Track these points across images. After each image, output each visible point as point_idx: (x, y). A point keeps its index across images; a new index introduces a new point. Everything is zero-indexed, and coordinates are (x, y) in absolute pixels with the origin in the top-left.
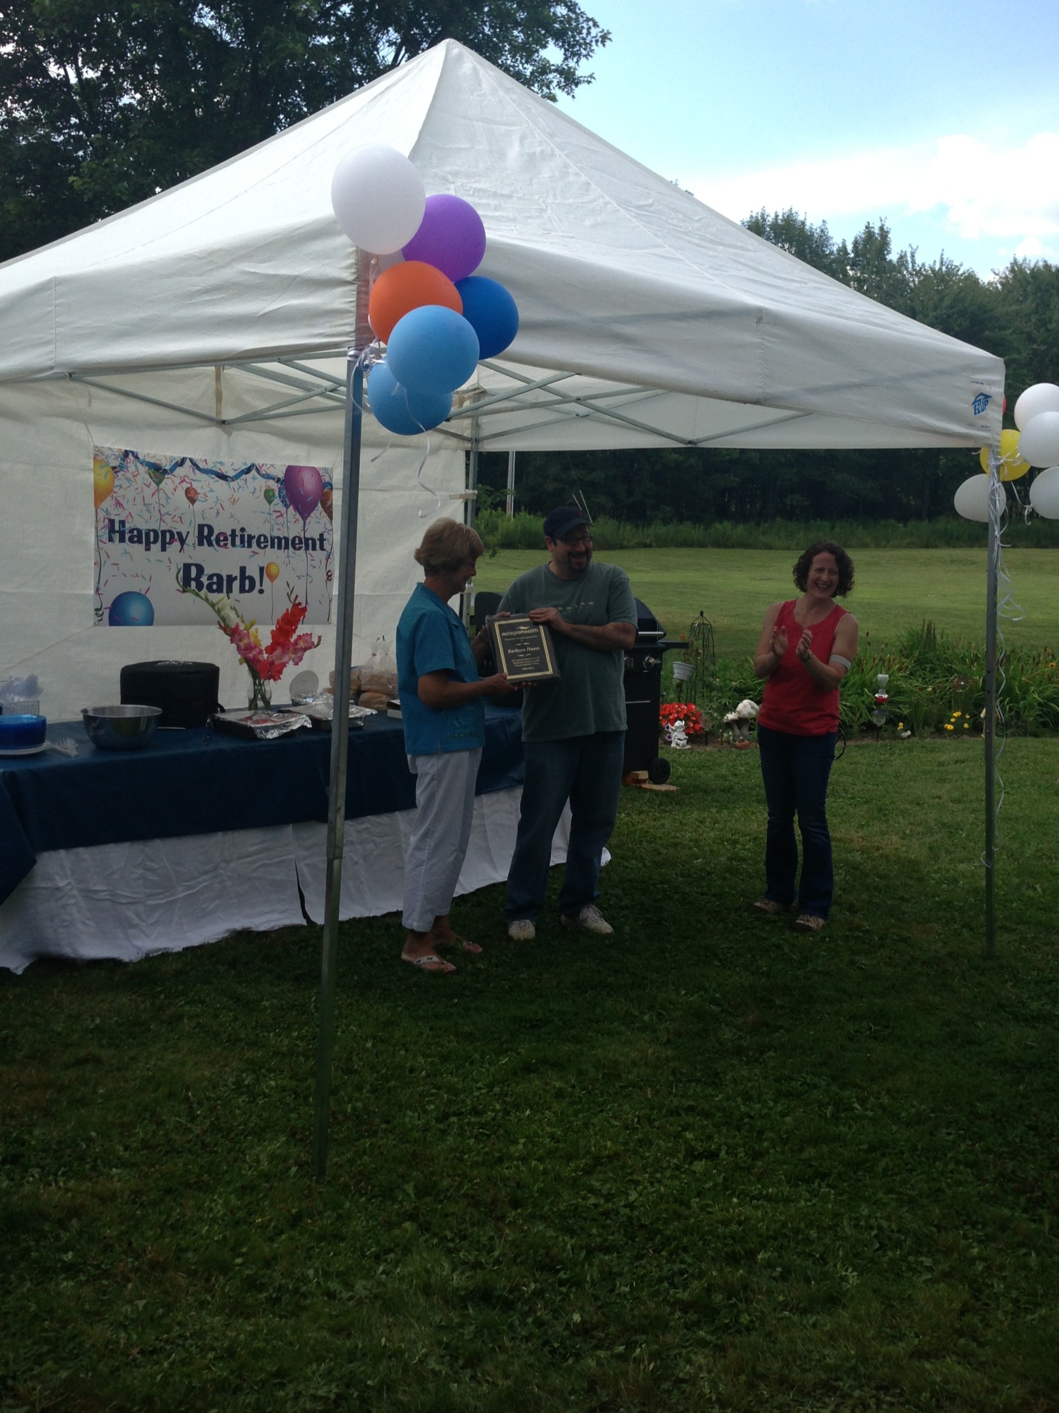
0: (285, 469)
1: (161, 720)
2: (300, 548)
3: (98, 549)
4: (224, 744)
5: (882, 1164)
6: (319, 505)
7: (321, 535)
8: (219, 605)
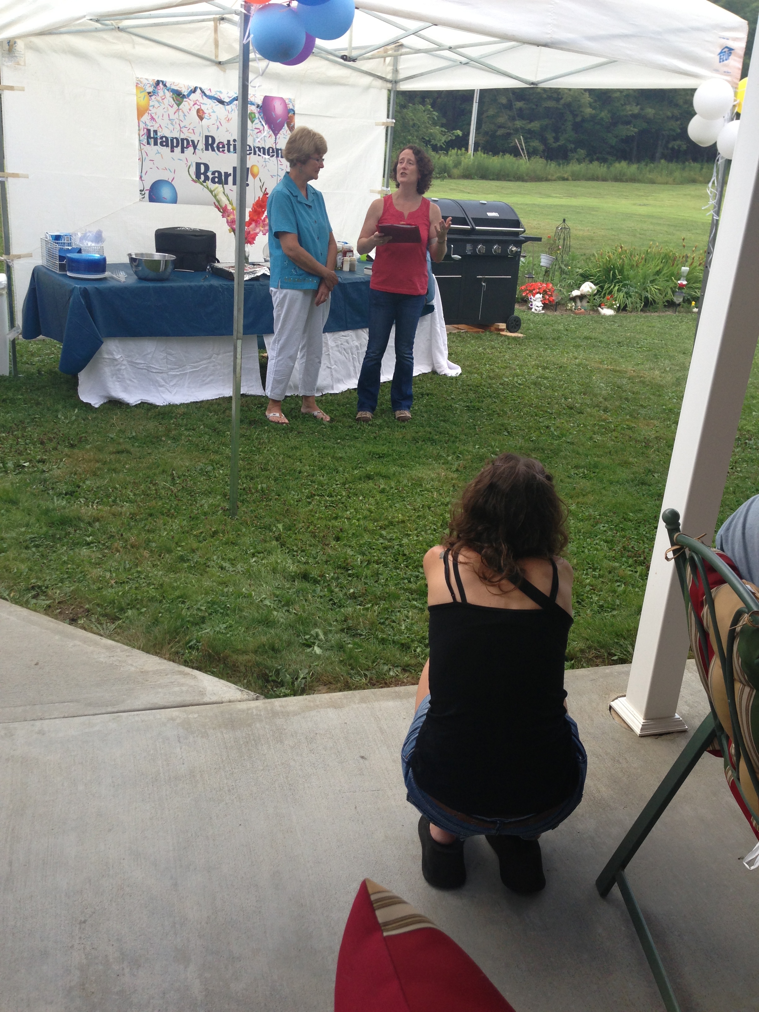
0: (262, 98)
1: (174, 264)
2: (273, 156)
3: (141, 150)
4: (215, 282)
6: (286, 125)
8: (215, 192)
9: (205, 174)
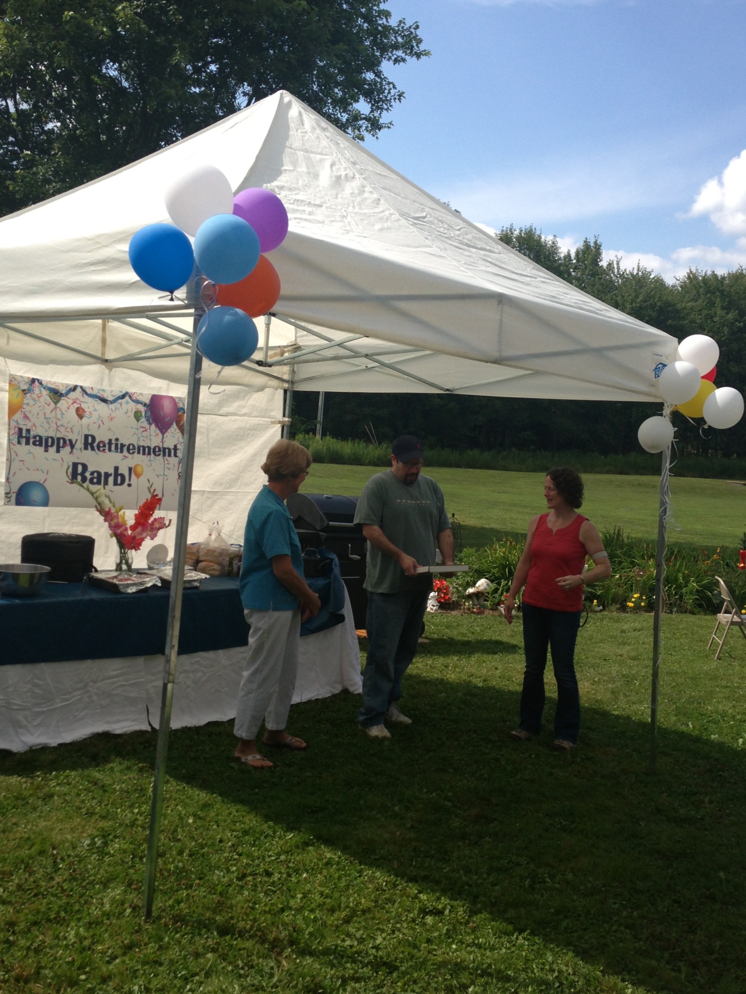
0: (150, 397)
1: (50, 576)
2: (159, 455)
3: (9, 449)
4: (95, 595)
5: (565, 924)
6: (174, 424)
7: (175, 446)
8: (97, 494)
9: (82, 474)
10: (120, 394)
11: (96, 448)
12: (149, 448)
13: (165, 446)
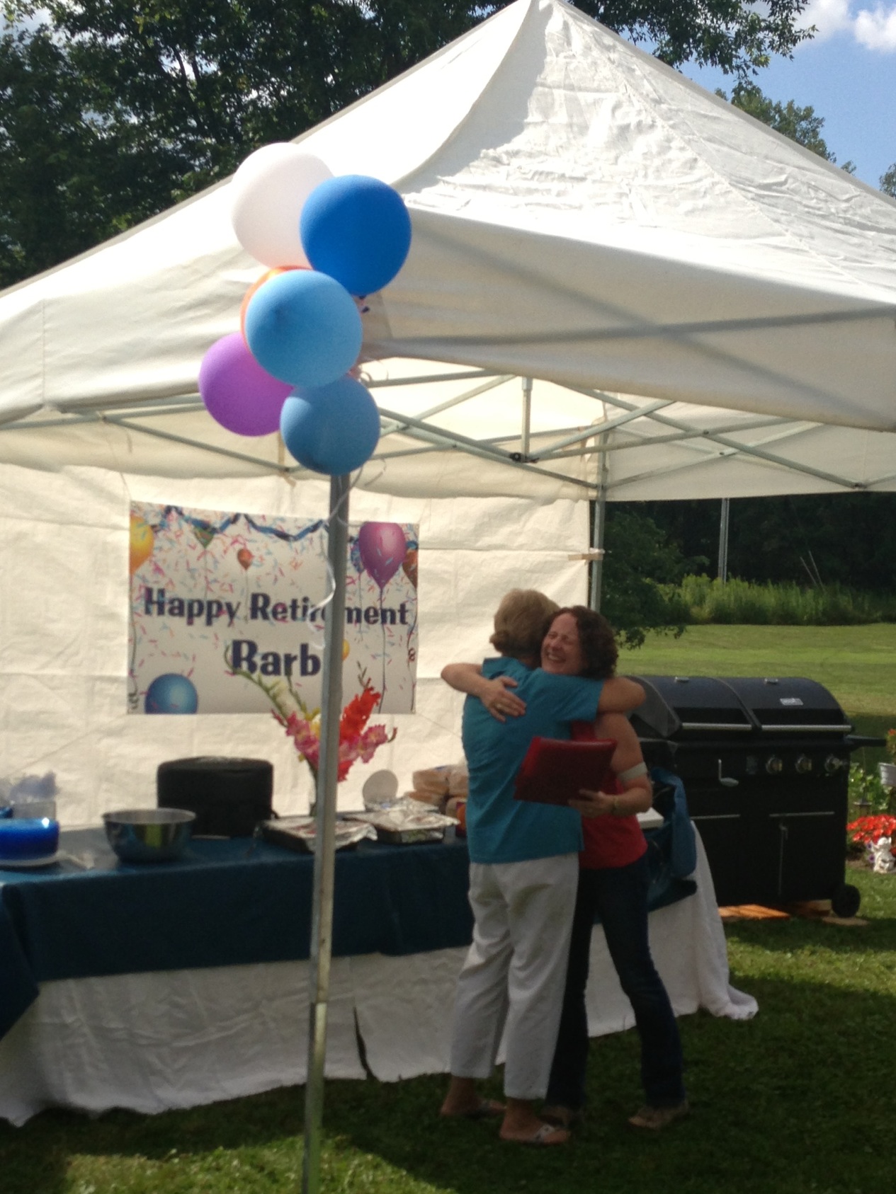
0: (358, 525)
1: (194, 827)
2: (375, 622)
3: (132, 624)
4: (272, 858)
6: (401, 569)
7: (402, 605)
8: (275, 690)
9: (249, 659)
10: (309, 524)
11: (270, 616)
12: (359, 611)
13: (386, 605)
